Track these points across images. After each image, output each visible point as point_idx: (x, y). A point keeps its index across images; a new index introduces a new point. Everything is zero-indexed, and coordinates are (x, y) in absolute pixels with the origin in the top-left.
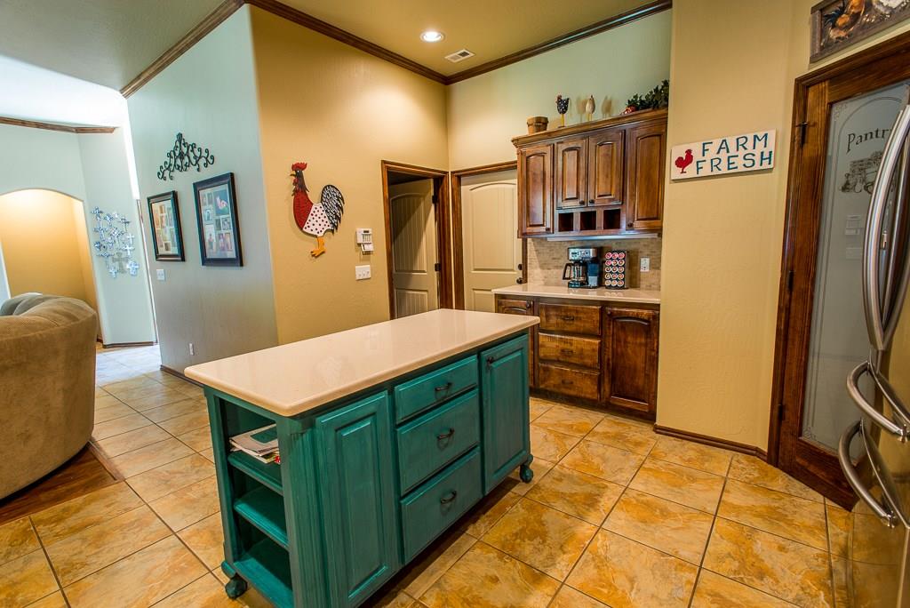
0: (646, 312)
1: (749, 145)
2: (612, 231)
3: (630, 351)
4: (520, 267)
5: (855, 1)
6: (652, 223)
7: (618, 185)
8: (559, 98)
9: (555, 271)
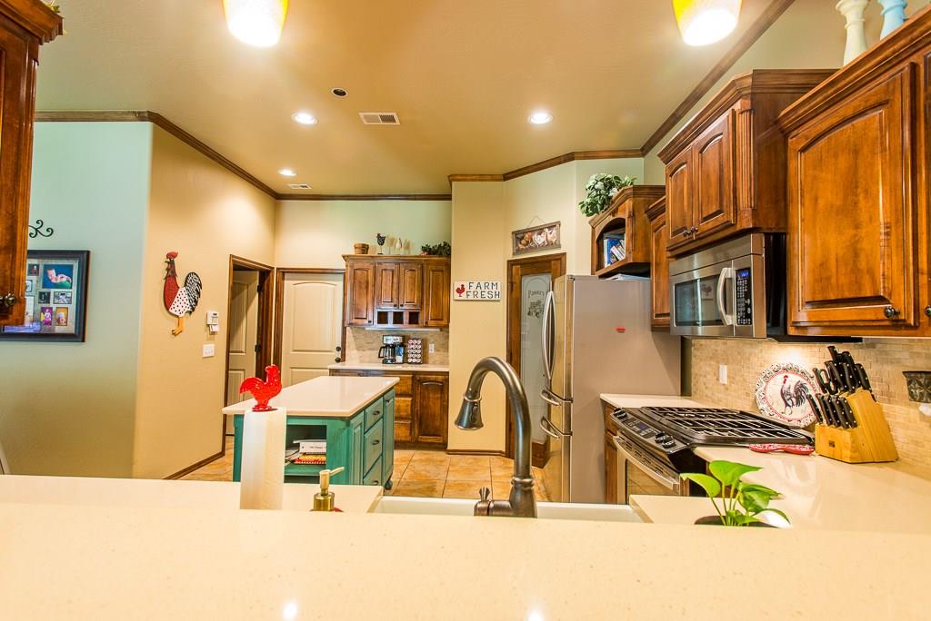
0: (440, 377)
1: (490, 287)
2: (414, 325)
3: (431, 403)
4: (338, 349)
5: (527, 236)
6: (439, 322)
7: (418, 297)
8: (379, 235)
9: (369, 352)
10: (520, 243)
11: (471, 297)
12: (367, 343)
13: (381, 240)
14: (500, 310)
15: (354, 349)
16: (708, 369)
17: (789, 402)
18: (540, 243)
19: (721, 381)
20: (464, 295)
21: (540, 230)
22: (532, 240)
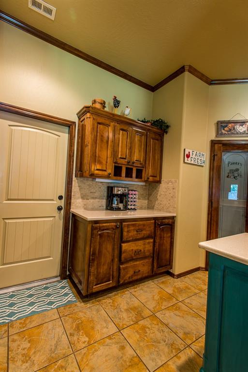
1: (201, 156)
4: (60, 198)
5: (230, 125)
8: (115, 97)
9: (92, 201)
10: (224, 129)
11: (192, 162)
12: (91, 192)
13: (117, 103)
15: (79, 198)
18: (241, 131)
20: (189, 159)
22: (234, 129)
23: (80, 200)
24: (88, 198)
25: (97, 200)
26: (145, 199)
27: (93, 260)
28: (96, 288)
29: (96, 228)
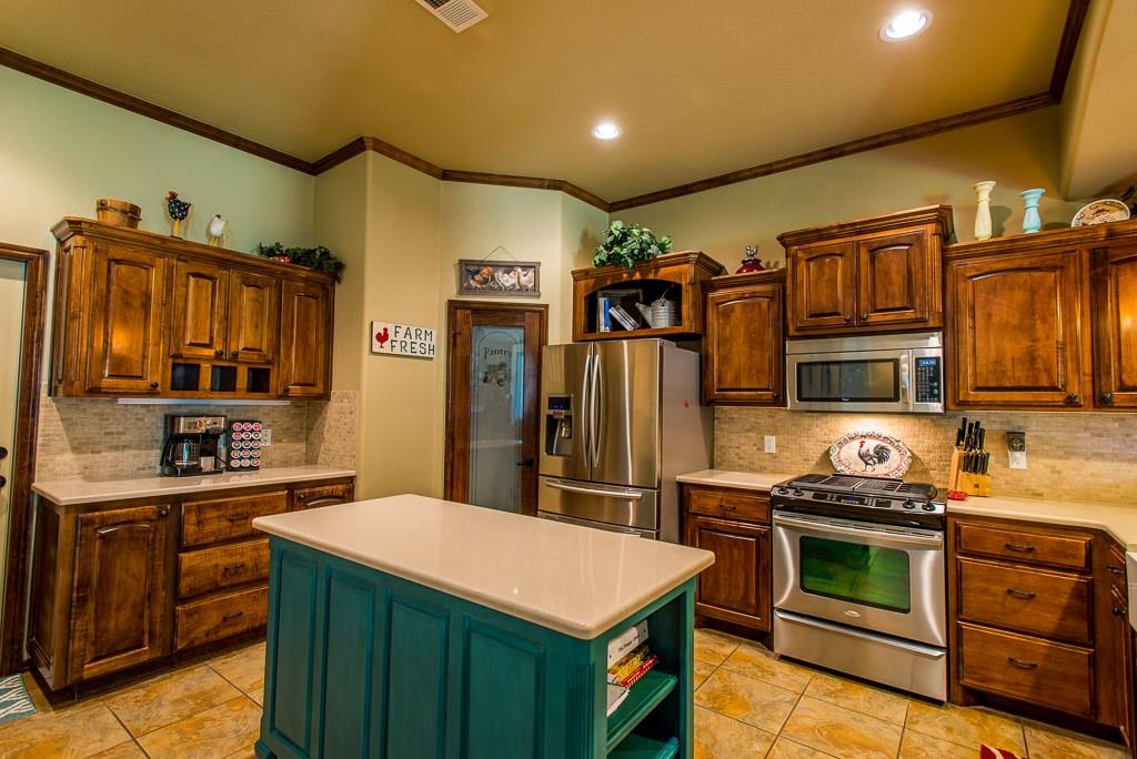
0: (340, 487)
5: (485, 270)
6: (310, 389)
7: (270, 340)
8: (173, 196)
9: (111, 455)
10: (473, 278)
11: (397, 351)
12: (106, 434)
13: (178, 209)
14: (435, 373)
15: (62, 451)
16: (743, 440)
17: (871, 462)
18: (507, 285)
19: (767, 451)
20: (387, 344)
21: (509, 268)
22: (493, 278)
23: (69, 457)
24: (97, 448)
25: (129, 453)
26: (298, 441)
27: (82, 601)
28: (92, 670)
29: (90, 522)
